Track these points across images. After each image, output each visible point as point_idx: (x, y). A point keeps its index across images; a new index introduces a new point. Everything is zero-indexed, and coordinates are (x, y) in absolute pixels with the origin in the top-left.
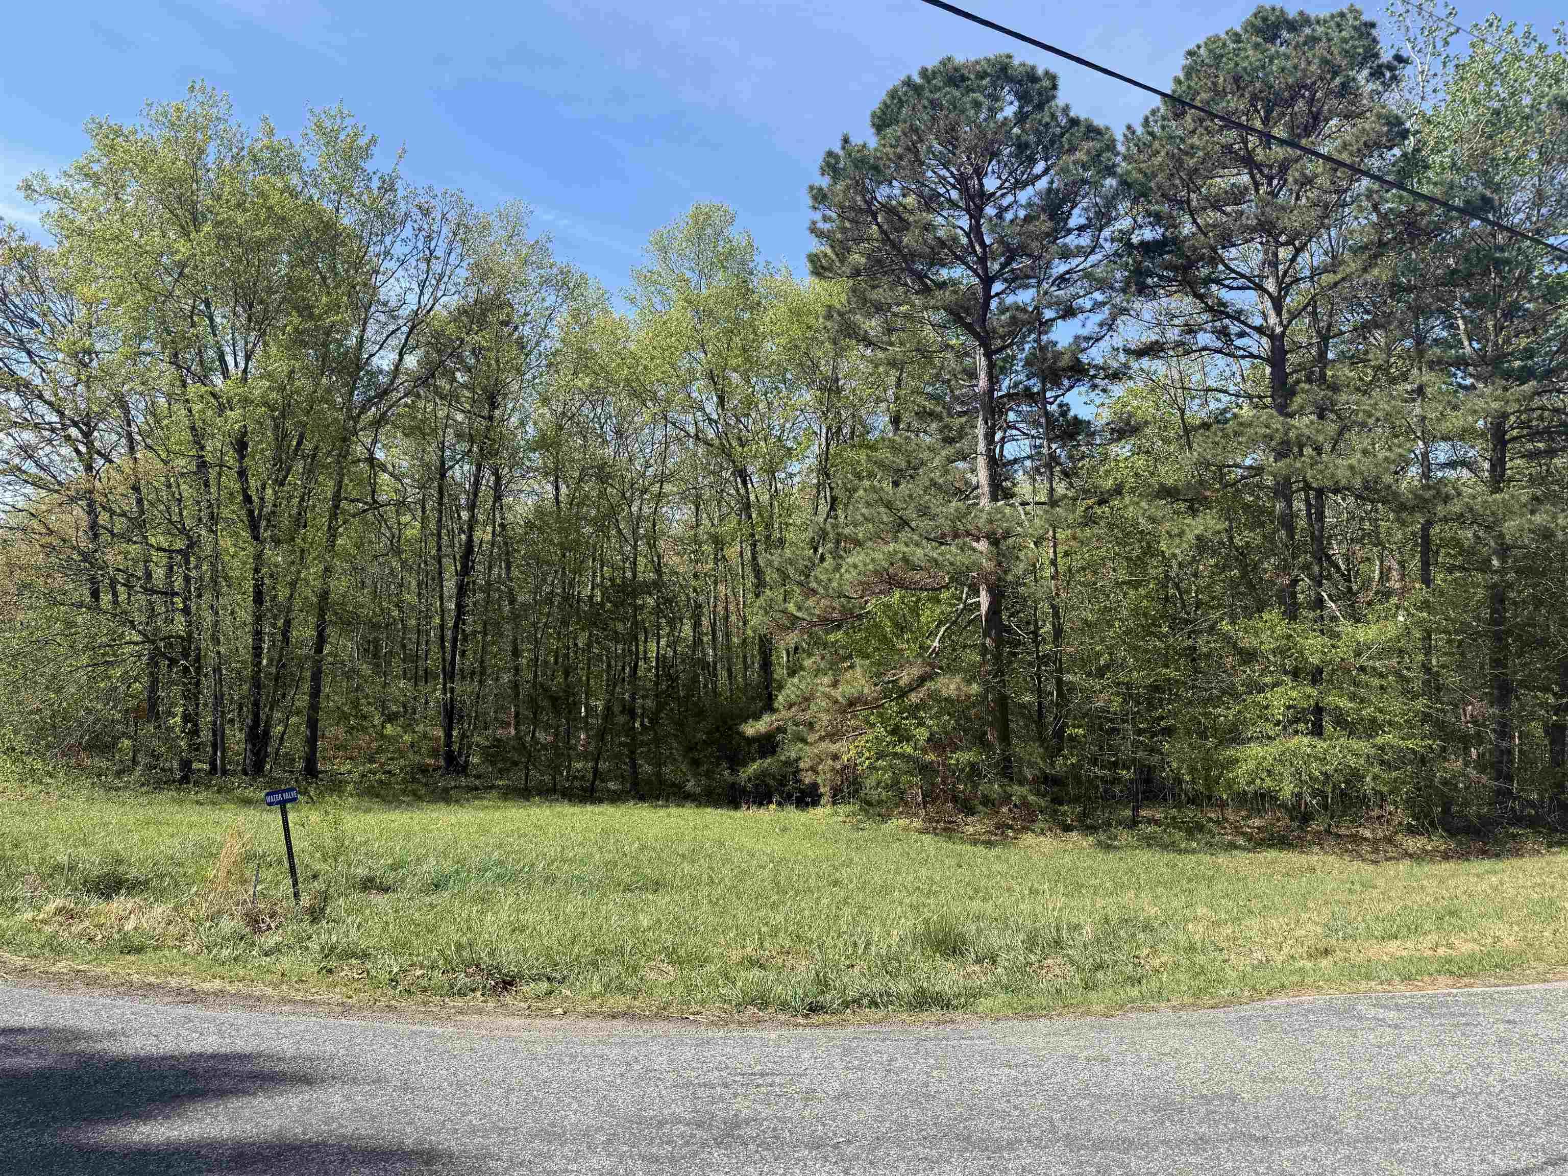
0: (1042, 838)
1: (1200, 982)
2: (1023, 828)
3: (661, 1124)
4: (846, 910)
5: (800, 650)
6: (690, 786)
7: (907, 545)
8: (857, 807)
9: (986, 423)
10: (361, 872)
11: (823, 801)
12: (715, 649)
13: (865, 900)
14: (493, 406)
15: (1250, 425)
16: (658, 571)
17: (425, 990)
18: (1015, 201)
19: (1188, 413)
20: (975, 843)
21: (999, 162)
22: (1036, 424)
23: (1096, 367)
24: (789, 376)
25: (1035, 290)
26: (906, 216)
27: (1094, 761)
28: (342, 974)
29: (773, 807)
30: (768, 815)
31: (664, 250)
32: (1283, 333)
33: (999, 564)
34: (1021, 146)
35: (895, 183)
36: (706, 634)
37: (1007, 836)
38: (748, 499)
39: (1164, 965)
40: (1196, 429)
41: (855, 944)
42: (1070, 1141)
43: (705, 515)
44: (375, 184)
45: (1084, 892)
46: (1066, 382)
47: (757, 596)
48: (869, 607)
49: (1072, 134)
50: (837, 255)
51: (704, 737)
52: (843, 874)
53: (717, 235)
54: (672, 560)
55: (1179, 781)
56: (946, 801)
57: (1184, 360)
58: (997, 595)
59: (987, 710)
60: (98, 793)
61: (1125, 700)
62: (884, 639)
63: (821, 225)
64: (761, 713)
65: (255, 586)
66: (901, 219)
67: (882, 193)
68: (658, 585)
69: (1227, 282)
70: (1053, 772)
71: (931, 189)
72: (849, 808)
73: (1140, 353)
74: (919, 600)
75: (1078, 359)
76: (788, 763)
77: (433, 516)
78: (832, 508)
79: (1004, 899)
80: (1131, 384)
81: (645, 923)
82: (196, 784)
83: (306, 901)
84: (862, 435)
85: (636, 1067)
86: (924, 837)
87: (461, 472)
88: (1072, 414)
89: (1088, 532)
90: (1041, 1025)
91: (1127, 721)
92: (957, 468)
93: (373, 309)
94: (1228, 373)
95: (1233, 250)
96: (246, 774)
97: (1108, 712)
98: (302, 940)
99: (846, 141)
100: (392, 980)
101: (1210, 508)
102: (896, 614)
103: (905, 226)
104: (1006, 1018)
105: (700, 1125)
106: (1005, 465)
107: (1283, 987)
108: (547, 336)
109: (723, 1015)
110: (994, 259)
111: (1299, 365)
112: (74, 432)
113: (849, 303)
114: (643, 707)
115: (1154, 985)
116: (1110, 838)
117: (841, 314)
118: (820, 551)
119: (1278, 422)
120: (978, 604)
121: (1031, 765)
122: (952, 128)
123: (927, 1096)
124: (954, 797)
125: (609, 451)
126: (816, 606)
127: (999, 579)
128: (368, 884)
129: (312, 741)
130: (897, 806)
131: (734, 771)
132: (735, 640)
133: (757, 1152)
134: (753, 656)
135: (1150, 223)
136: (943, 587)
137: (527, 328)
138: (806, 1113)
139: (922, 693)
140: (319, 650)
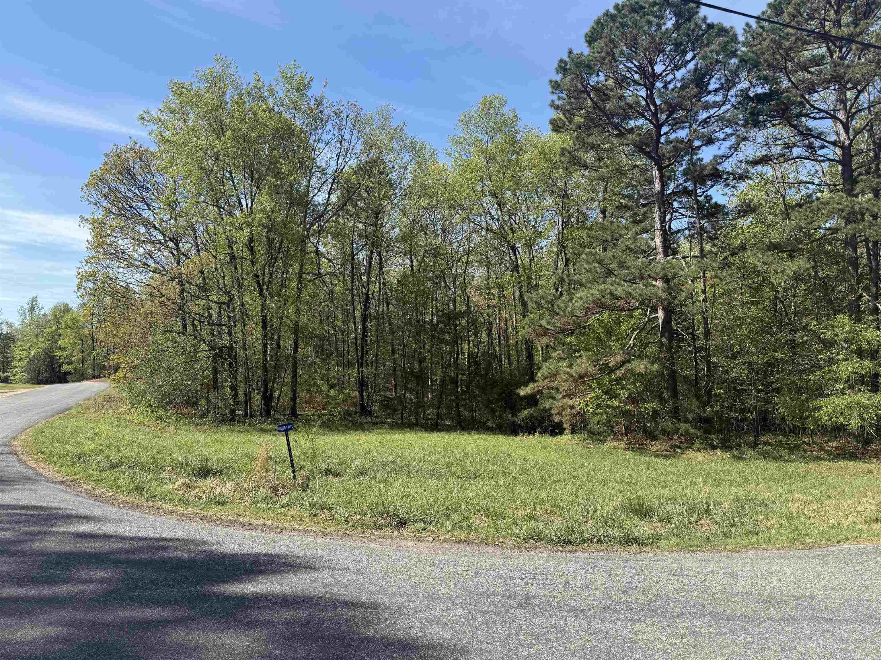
0: (698, 453)
1: (795, 535)
2: (686, 448)
3: (488, 596)
4: (582, 492)
5: (549, 347)
6: (490, 424)
7: (612, 285)
8: (586, 435)
9: (660, 210)
10: (324, 466)
11: (566, 432)
12: (500, 347)
13: (592, 486)
14: (377, 219)
15: (828, 203)
16: (468, 305)
17: (362, 526)
18: (675, 78)
19: (787, 197)
20: (657, 456)
21: (664, 55)
22: (691, 208)
23: (728, 173)
24: (539, 190)
25: (688, 129)
26: (607, 92)
27: (730, 409)
28: (321, 517)
29: (537, 434)
30: (535, 439)
31: (466, 124)
32: (850, 144)
33: (670, 294)
34: (677, 45)
35: (600, 74)
36: (495, 339)
37: (677, 452)
38: (517, 262)
39: (773, 525)
40: (792, 208)
41: (588, 510)
42: (714, 615)
43: (492, 273)
44: (313, 102)
45: (724, 483)
46: (709, 182)
47: (524, 316)
48: (590, 322)
49: (709, 35)
50: (567, 118)
51: (496, 396)
52: (579, 473)
53: (496, 113)
54: (474, 298)
55: (784, 419)
56: (639, 432)
57: (785, 165)
58: (669, 312)
59: (664, 379)
60: (192, 427)
61: (749, 372)
62: (600, 340)
63: (557, 102)
64: (528, 382)
65: (262, 320)
66: (605, 94)
67: (593, 80)
68: (467, 313)
69: (812, 115)
70: (705, 415)
71: (623, 75)
72: (581, 436)
73: (755, 163)
74: (620, 317)
75: (716, 169)
76: (545, 410)
77: (348, 279)
78: (566, 265)
79: (676, 487)
80: (750, 182)
81: (471, 495)
82: (239, 422)
83: (299, 481)
84: (583, 221)
85: (473, 567)
86: (626, 452)
87: (362, 256)
88: (714, 201)
89: (725, 273)
90: (698, 555)
91: (751, 385)
92: (642, 238)
93: (313, 170)
94: (813, 171)
95: (815, 95)
96: (262, 416)
97: (739, 380)
98: (300, 499)
99: (570, 52)
100: (345, 521)
101: (803, 255)
102: (606, 325)
103: (608, 98)
104: (677, 551)
105: (509, 597)
106: (672, 234)
107: (847, 539)
108: (405, 179)
109: (516, 544)
110: (662, 113)
111: (861, 163)
112: (171, 244)
113: (574, 145)
114: (461, 380)
115: (766, 536)
116: (740, 453)
117: (569, 152)
118: (560, 290)
119: (847, 201)
120: (657, 318)
121: (691, 411)
122: (635, 39)
123: (632, 589)
124: (644, 430)
125: (439, 240)
126: (559, 322)
127: (670, 303)
128: (328, 472)
129: (294, 399)
130: (609, 435)
131: (514, 415)
132: (511, 342)
133: (540, 612)
134: (522, 351)
135: (761, 83)
136: (635, 309)
137: (393, 175)
138: (565, 594)
139: (623, 370)
140: (296, 352)
